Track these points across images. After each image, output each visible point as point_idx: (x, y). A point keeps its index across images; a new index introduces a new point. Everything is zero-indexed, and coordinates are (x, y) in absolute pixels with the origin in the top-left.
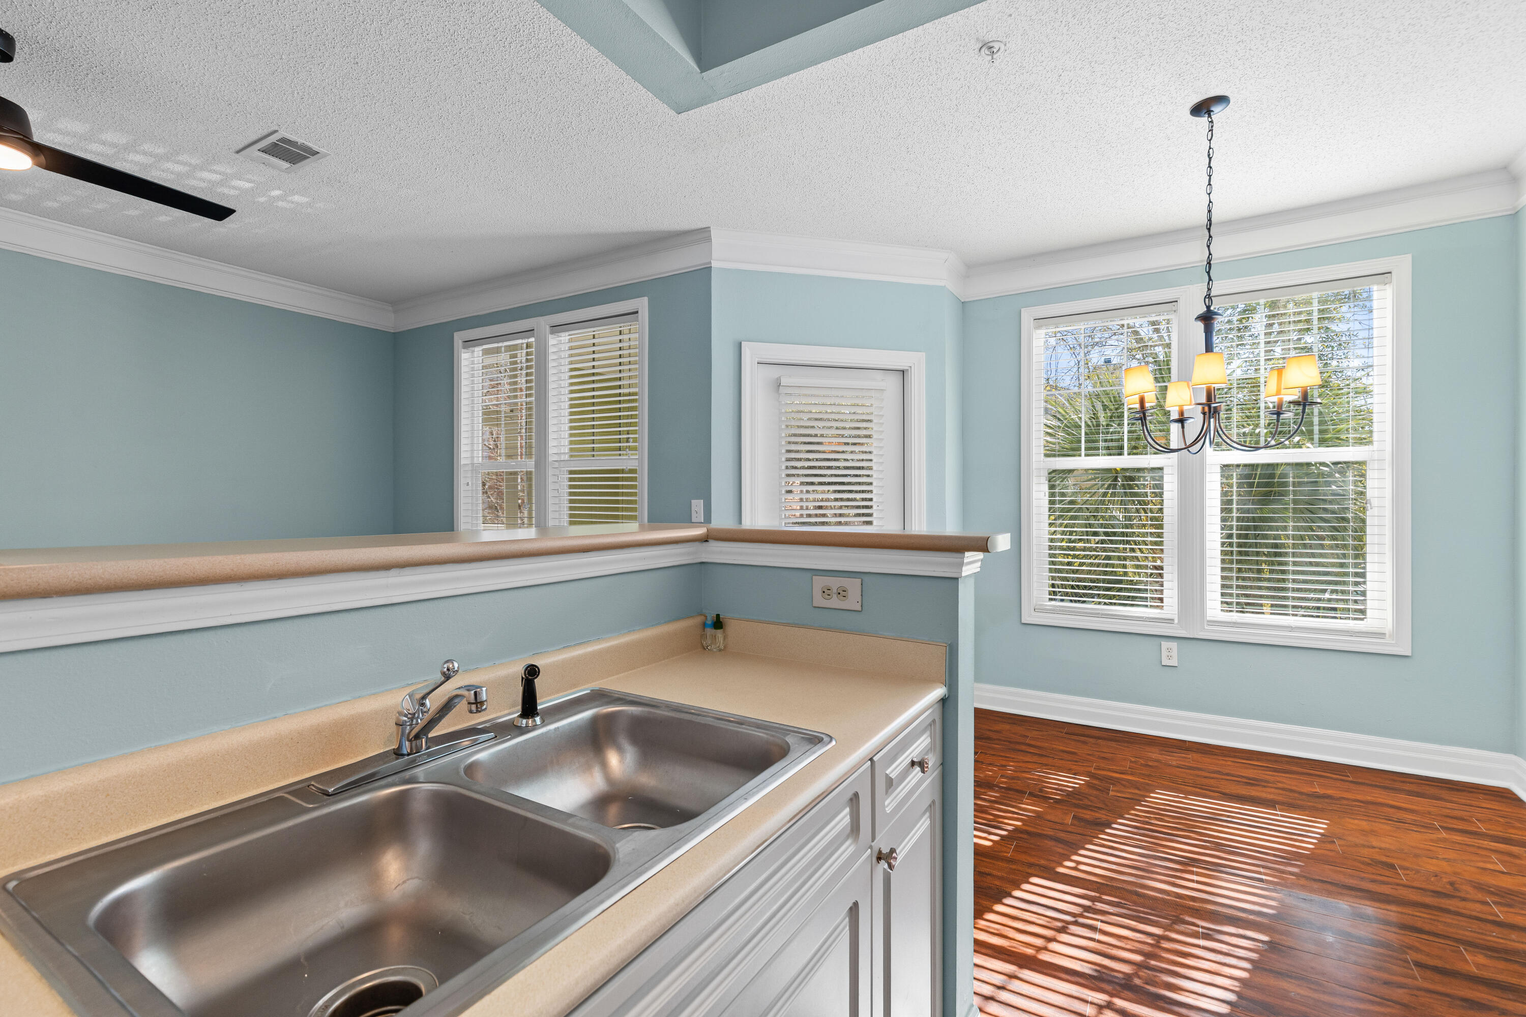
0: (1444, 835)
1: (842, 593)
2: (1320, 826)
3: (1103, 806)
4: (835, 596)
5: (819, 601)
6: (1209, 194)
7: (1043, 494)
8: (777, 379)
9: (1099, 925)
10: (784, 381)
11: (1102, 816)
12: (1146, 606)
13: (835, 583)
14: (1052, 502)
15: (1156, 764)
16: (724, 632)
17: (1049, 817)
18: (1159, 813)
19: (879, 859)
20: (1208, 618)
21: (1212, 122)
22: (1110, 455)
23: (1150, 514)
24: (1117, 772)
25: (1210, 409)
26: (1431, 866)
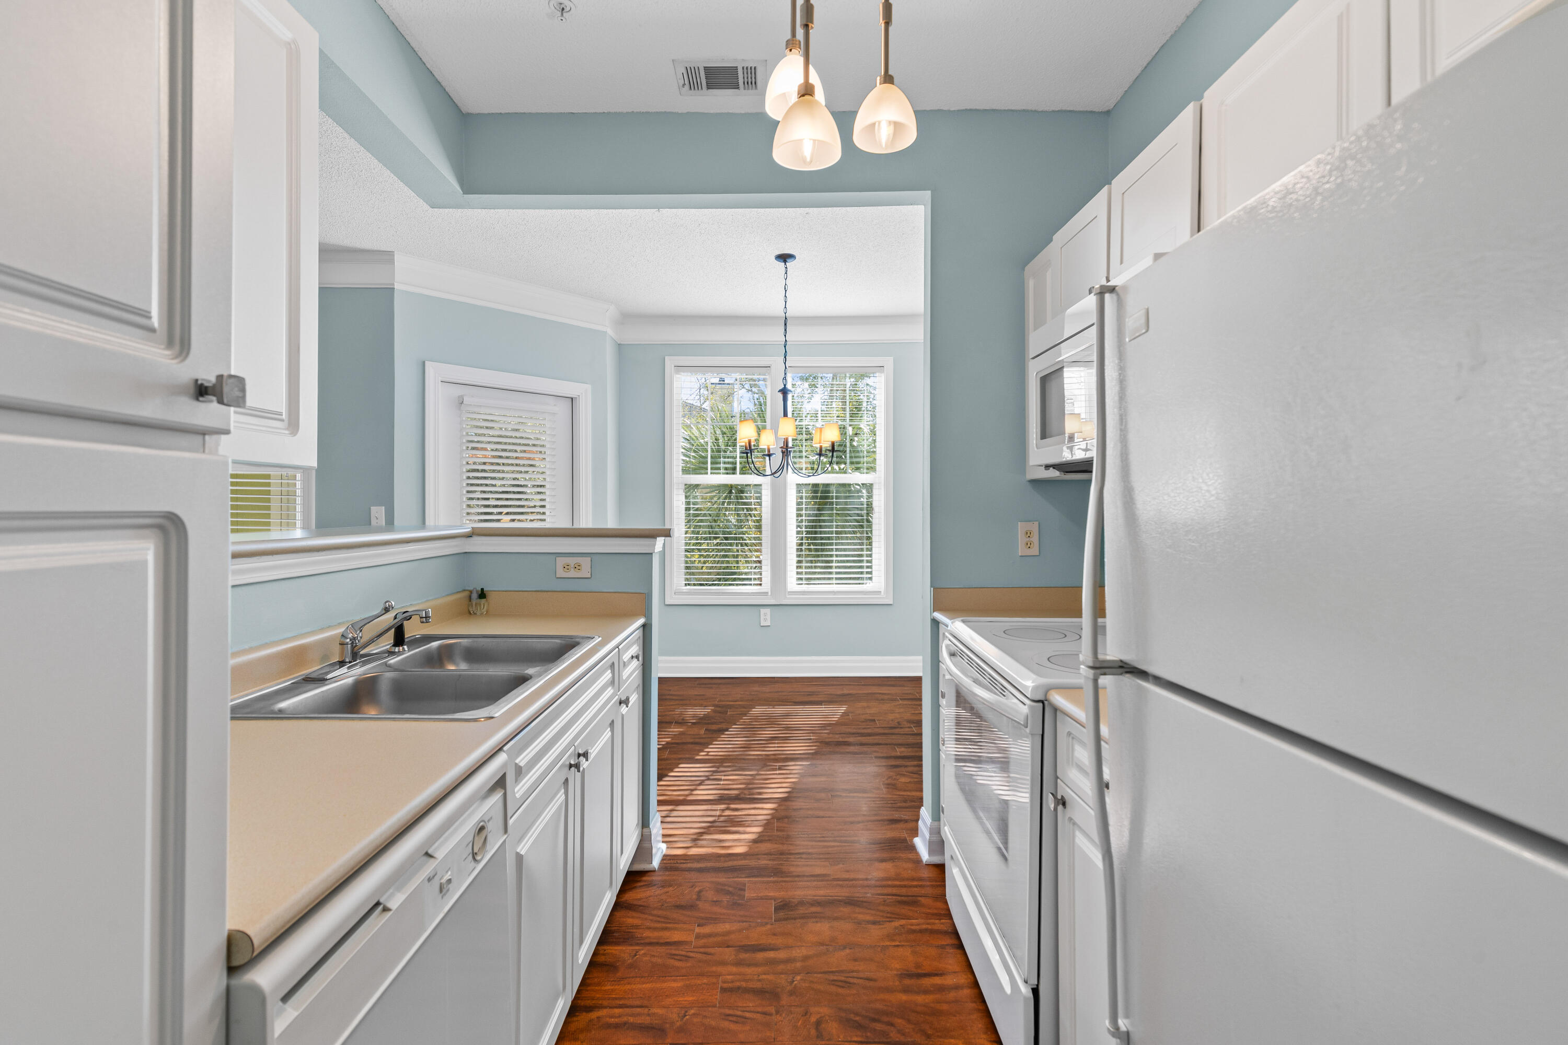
0: (901, 702)
1: (578, 567)
2: (843, 709)
3: (724, 721)
4: (572, 570)
5: (561, 573)
6: (785, 313)
7: (681, 503)
8: (459, 397)
9: (723, 778)
10: (467, 400)
11: (723, 726)
12: (751, 585)
13: (572, 561)
14: (687, 509)
15: (756, 693)
16: (487, 600)
17: (688, 733)
18: (756, 719)
19: (620, 703)
20: (789, 590)
21: (786, 268)
22: (727, 474)
23: (753, 518)
24: (732, 701)
25: (786, 451)
26: (891, 717)
